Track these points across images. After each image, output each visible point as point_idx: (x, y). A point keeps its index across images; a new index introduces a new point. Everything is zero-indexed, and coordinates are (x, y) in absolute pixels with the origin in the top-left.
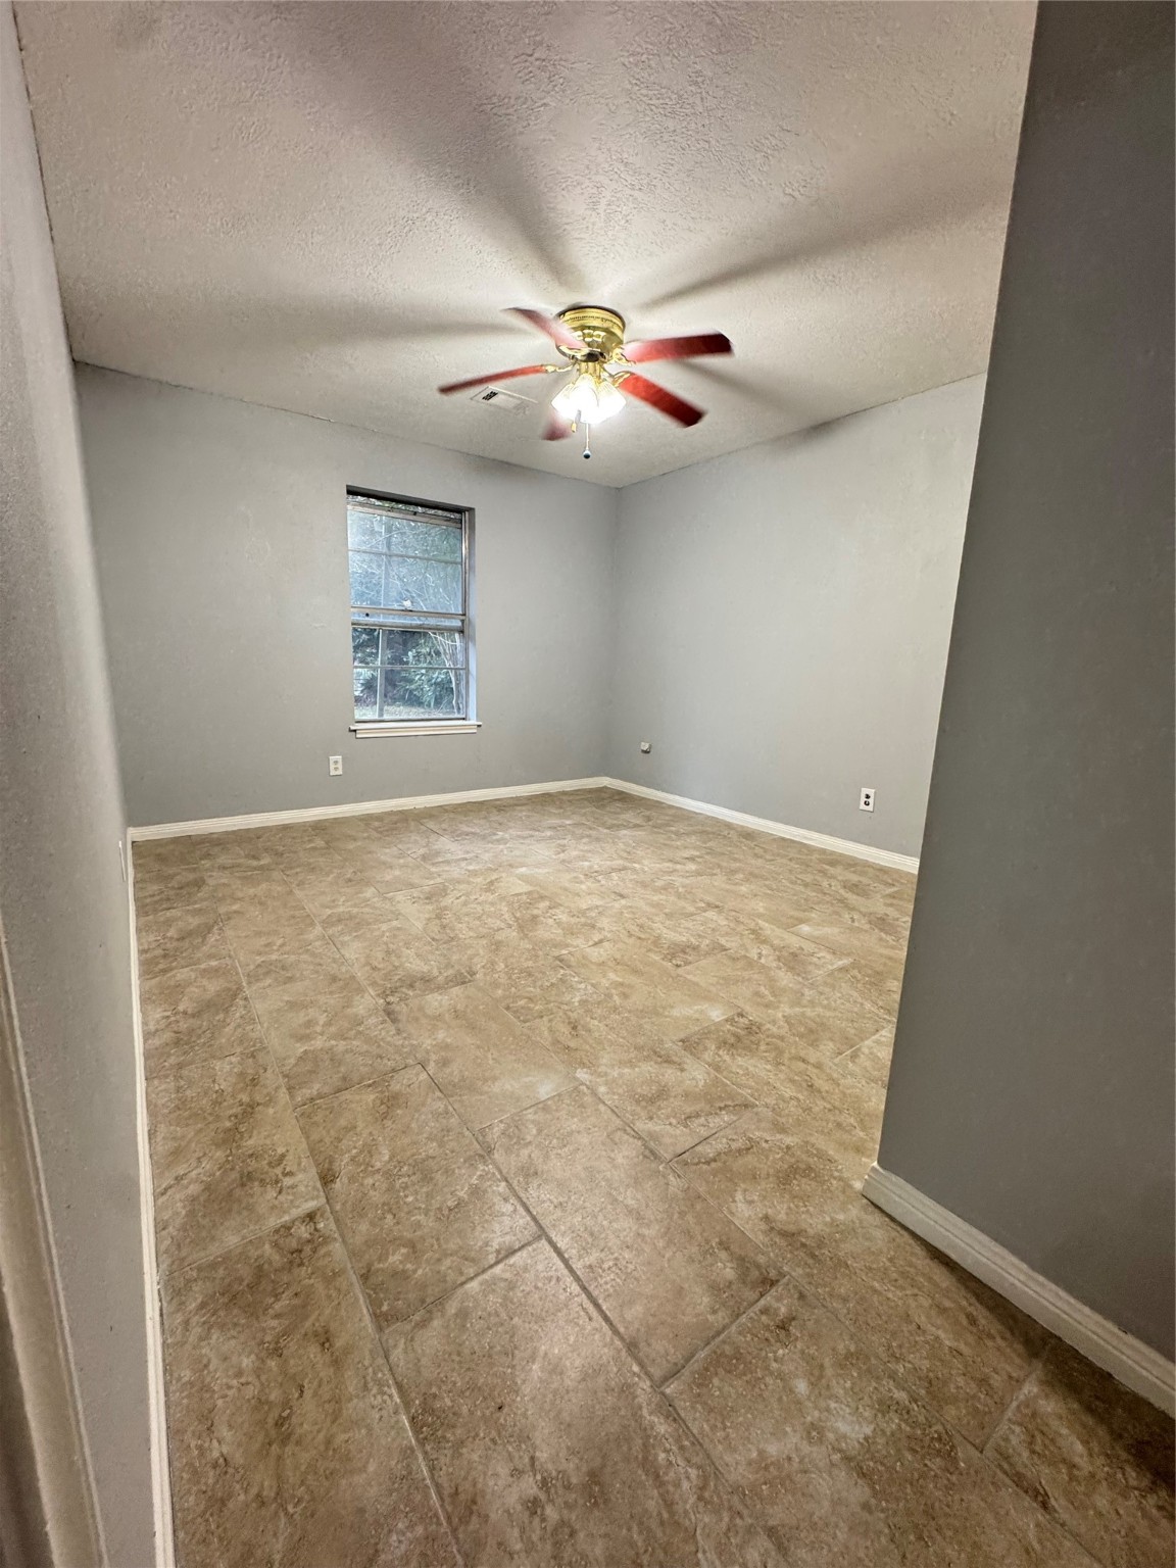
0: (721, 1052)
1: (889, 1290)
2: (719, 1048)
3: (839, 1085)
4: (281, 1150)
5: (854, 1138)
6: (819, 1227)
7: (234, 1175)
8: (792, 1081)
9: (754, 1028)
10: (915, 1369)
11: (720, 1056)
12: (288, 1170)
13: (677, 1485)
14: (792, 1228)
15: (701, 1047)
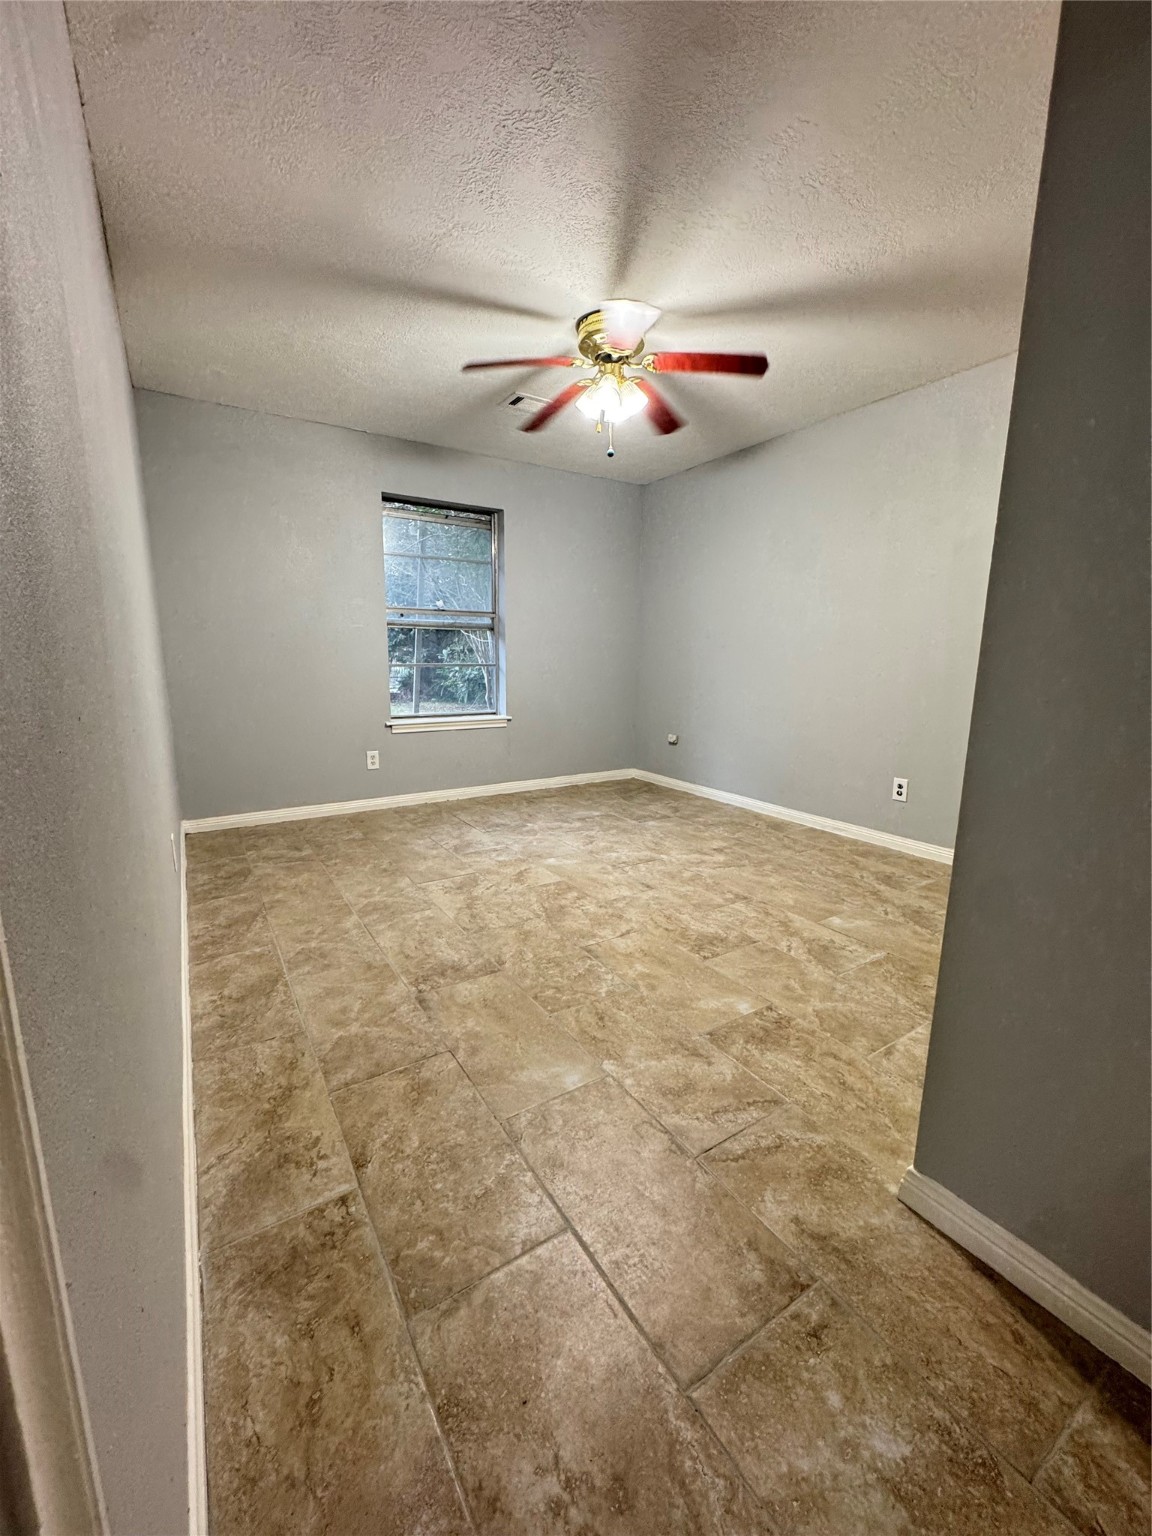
0: (749, 1047)
1: (927, 1301)
2: (747, 1042)
3: (872, 1083)
4: (316, 1133)
5: (889, 1140)
6: (853, 1231)
7: (272, 1156)
8: (824, 1078)
9: (783, 1022)
10: (957, 1387)
11: (748, 1050)
12: (322, 1153)
13: (705, 1496)
14: (823, 1231)
15: (729, 1041)
